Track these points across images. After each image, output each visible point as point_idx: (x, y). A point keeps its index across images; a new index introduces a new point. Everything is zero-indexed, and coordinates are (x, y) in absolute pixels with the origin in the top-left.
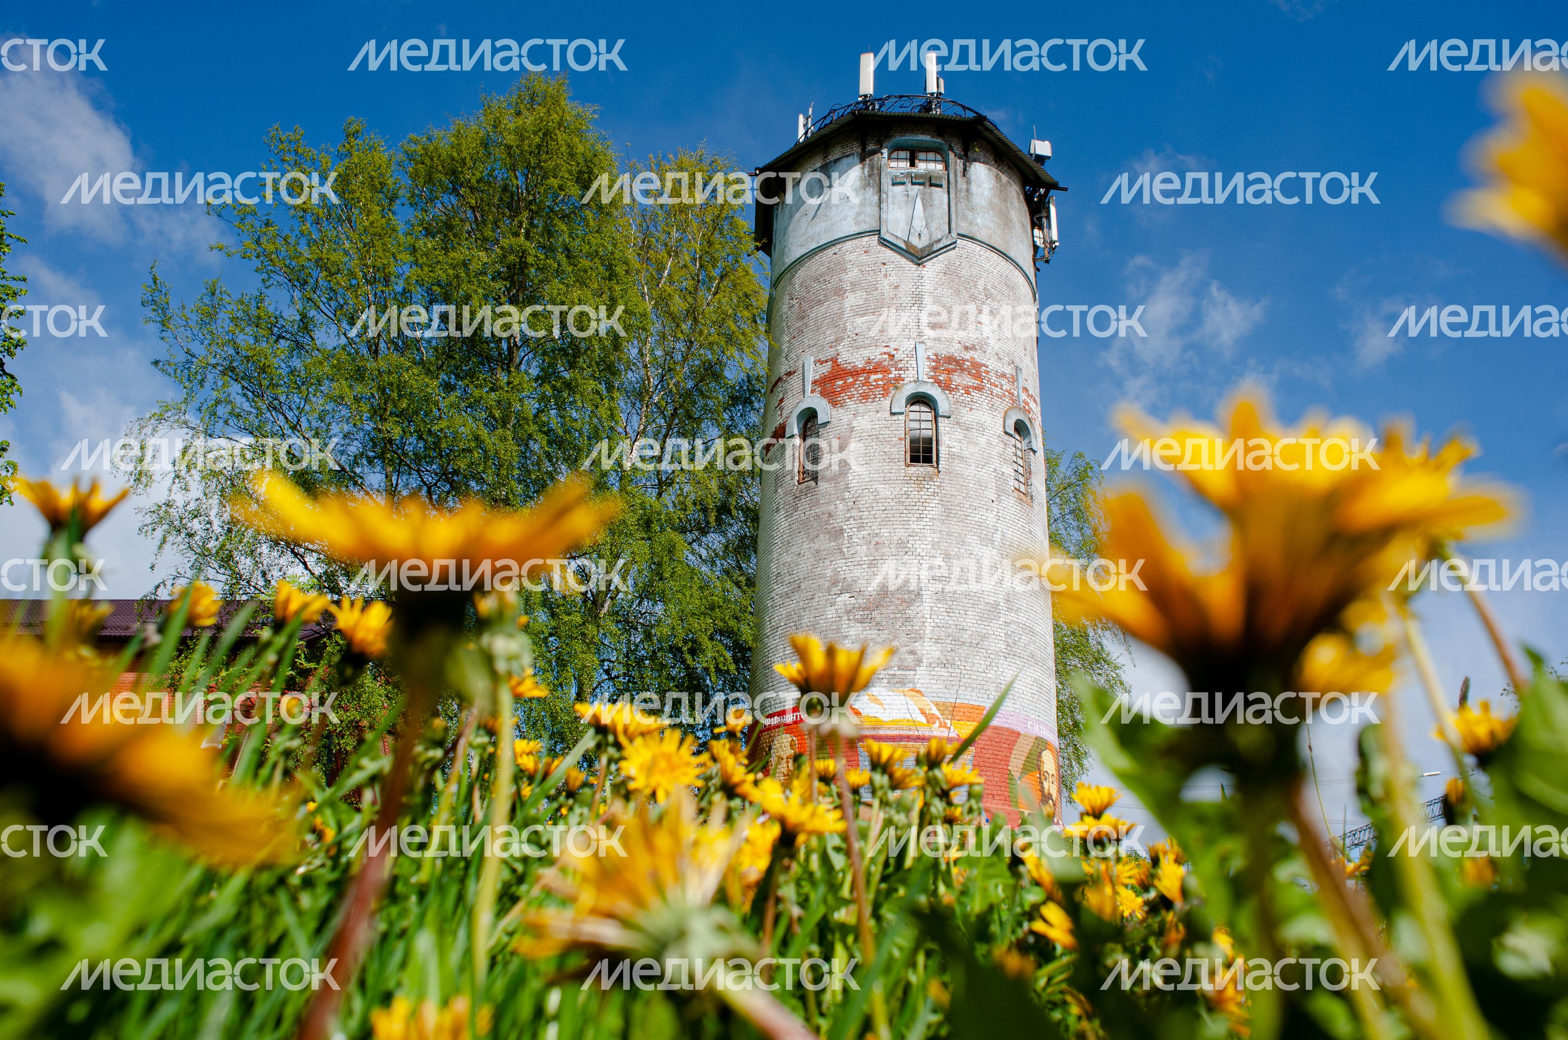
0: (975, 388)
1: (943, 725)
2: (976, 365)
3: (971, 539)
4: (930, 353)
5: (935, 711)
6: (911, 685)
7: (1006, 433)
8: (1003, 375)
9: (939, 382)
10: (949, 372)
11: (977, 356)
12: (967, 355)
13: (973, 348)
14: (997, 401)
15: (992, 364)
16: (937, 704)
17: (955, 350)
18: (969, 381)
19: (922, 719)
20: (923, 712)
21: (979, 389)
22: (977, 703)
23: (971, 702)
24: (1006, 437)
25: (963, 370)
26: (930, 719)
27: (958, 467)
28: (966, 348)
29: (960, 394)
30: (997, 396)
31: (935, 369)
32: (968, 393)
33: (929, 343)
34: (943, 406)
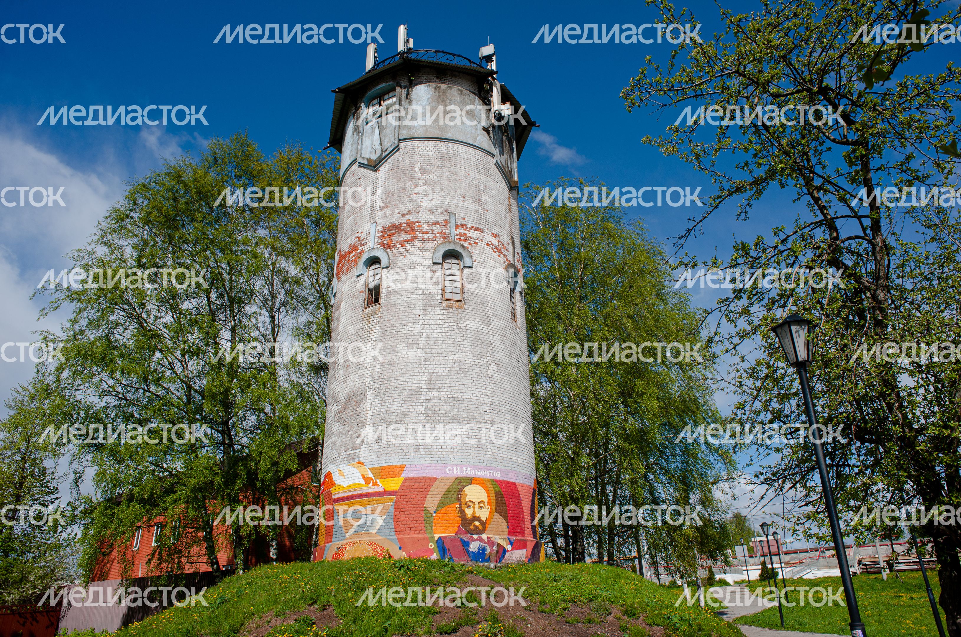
0: (408, 240)
1: (375, 484)
2: (410, 224)
3: (401, 347)
4: (379, 228)
5: (371, 475)
6: (357, 460)
7: (434, 263)
8: (435, 223)
9: (383, 245)
10: (391, 236)
11: (411, 218)
12: (404, 220)
13: (409, 212)
14: (427, 244)
15: (424, 218)
16: (371, 469)
17: (396, 219)
18: (405, 236)
19: (362, 482)
20: (363, 477)
21: (412, 240)
22: (399, 464)
23: (394, 464)
24: (435, 266)
25: (400, 231)
26: (367, 480)
27: (393, 299)
28: (404, 215)
29: (399, 249)
30: (428, 239)
31: (381, 237)
32: (403, 245)
33: (379, 221)
34: (384, 261)
